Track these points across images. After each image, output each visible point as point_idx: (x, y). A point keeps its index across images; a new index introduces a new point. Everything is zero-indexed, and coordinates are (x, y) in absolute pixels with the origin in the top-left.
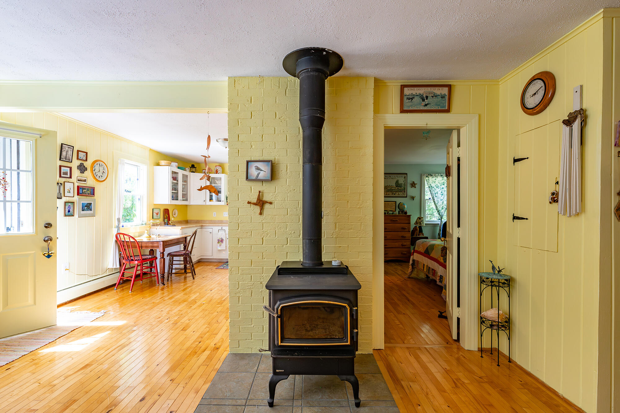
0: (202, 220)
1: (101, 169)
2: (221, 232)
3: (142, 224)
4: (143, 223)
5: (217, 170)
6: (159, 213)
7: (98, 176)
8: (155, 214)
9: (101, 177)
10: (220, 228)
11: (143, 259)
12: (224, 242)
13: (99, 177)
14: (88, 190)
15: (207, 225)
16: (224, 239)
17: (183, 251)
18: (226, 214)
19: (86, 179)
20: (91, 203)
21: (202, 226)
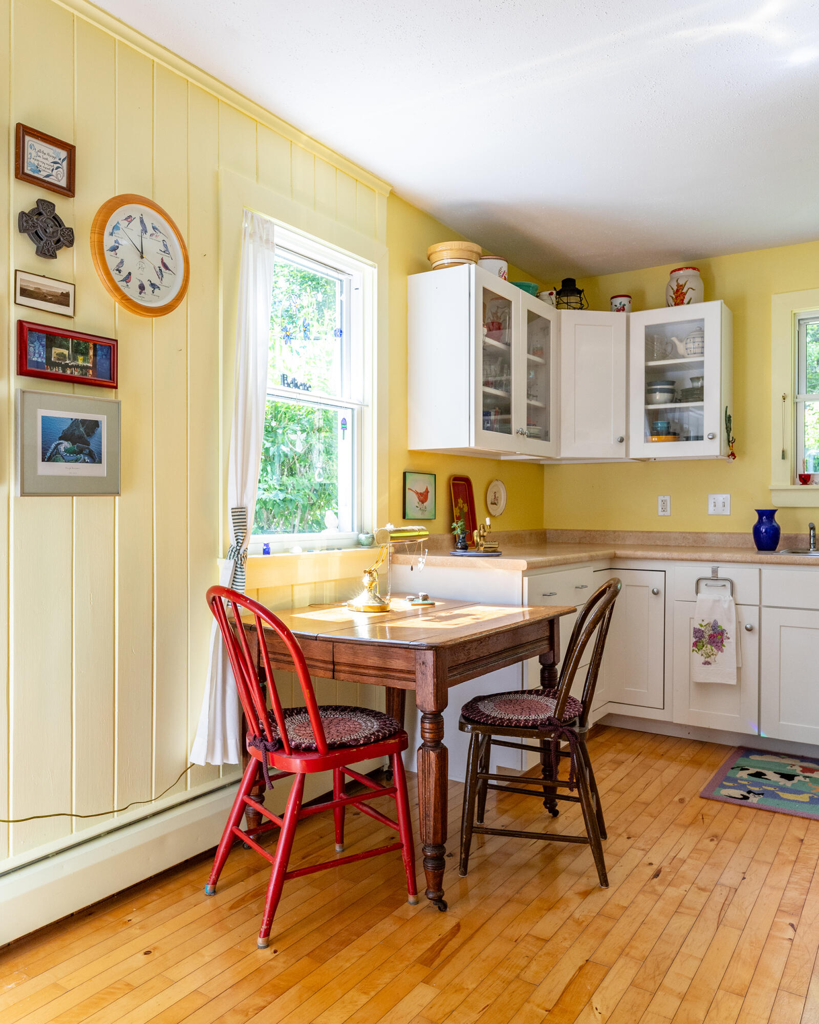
0: (604, 533)
1: (153, 246)
2: (707, 594)
3: (359, 544)
4: (363, 537)
5: (680, 287)
6: (431, 496)
7: (134, 283)
8: (412, 499)
9: (148, 289)
10: (705, 570)
11: (332, 747)
12: (730, 645)
13: (142, 288)
14: (78, 350)
15: (639, 553)
16: (730, 629)
17: (537, 692)
18: (720, 505)
19: (68, 289)
20: (96, 424)
21: (614, 558)
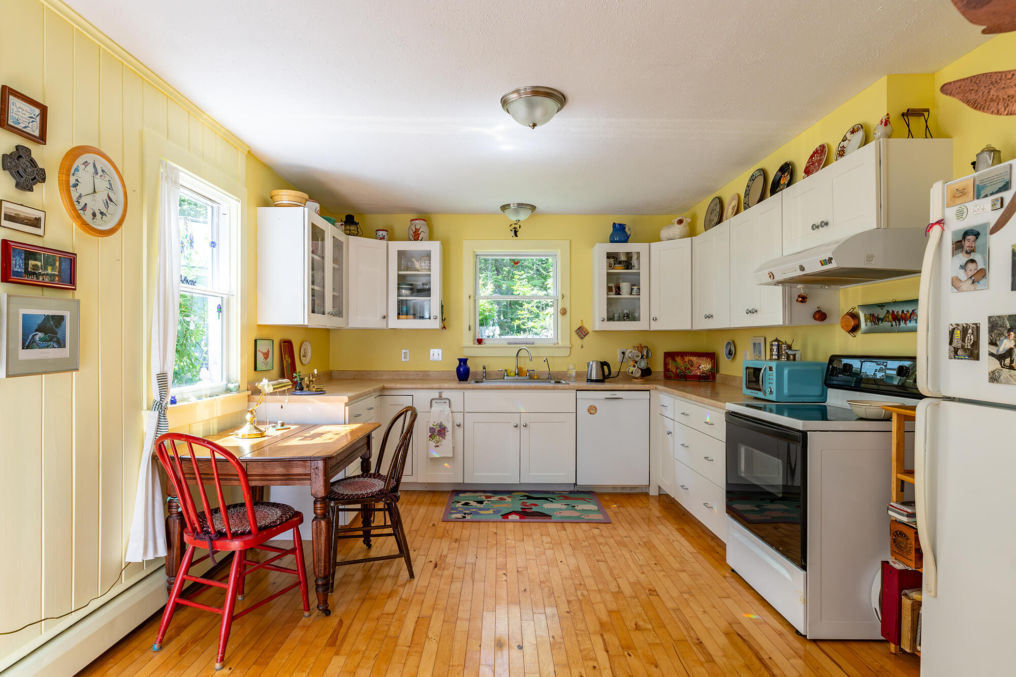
1: (102, 185)
2: (436, 408)
3: (228, 390)
4: (231, 386)
5: (417, 230)
6: (270, 354)
7: (89, 212)
8: (260, 357)
9: (98, 216)
10: (436, 394)
12: (449, 435)
13: (94, 215)
14: (48, 262)
15: (398, 386)
16: (449, 427)
18: (436, 355)
19: (41, 215)
20: (61, 318)
21: (384, 389)
